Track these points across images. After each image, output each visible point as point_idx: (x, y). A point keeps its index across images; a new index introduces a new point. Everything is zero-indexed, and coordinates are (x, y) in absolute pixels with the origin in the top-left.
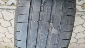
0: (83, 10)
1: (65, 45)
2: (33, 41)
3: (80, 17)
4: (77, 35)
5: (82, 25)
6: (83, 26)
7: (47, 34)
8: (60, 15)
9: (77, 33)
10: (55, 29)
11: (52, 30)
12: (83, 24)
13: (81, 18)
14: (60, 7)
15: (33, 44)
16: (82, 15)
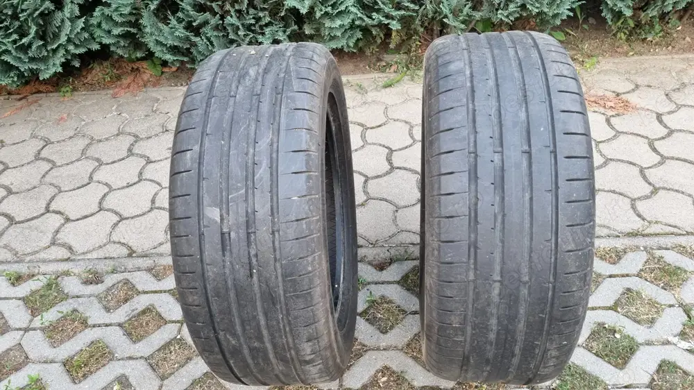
0: (126, 275)
1: (182, 180)
2: (261, 179)
3: (134, 249)
4: (141, 173)
5: (122, 219)
6: (116, 213)
7: (230, 204)
8: (209, 255)
9: (140, 181)
10: (214, 220)
11: (221, 216)
12: (116, 225)
13: (130, 248)
14: (214, 272)
15: (261, 171)
16: (130, 255)
